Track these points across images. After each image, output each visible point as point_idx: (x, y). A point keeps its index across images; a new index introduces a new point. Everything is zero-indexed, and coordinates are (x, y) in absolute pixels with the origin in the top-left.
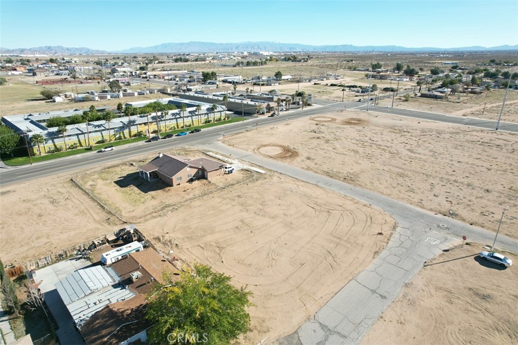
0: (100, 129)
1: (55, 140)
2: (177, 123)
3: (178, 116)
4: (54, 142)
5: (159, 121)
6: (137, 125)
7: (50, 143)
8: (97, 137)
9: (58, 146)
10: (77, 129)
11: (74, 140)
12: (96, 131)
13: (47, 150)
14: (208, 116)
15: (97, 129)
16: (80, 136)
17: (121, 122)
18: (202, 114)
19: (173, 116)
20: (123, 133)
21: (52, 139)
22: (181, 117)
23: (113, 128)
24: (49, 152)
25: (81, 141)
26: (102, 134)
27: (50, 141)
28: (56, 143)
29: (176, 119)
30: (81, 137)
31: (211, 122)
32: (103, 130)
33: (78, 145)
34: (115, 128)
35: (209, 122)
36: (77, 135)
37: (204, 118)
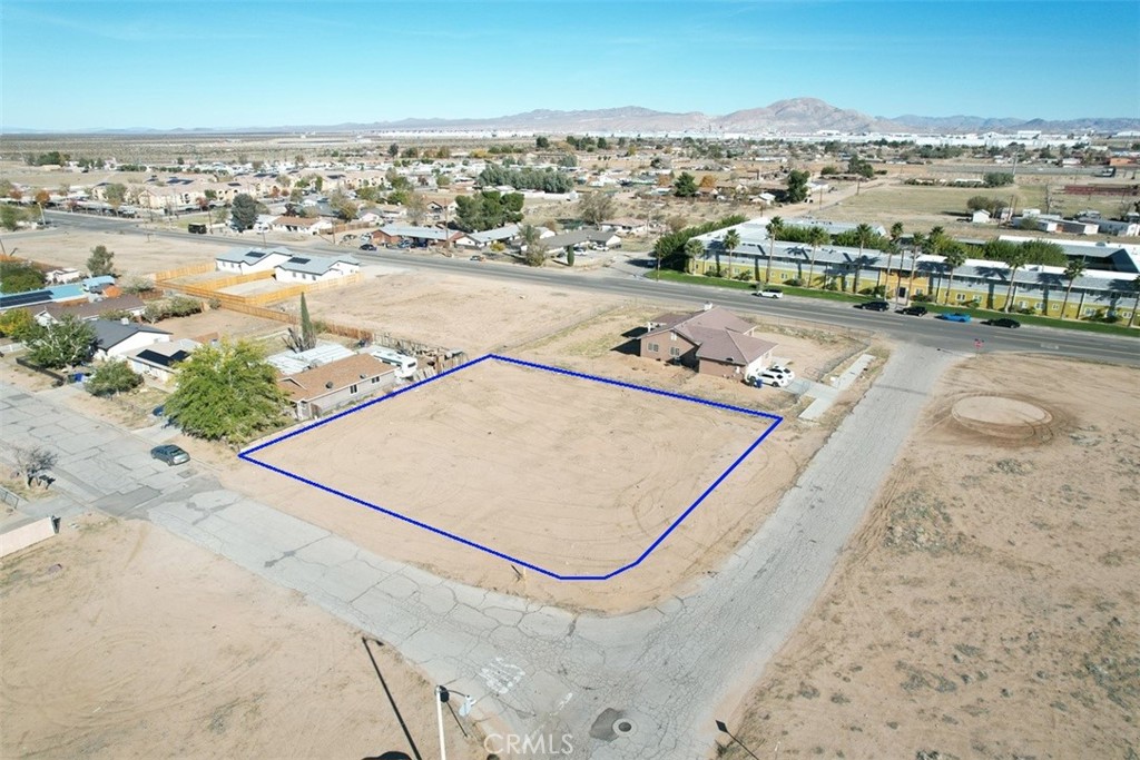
0: (798, 257)
1: (721, 257)
2: (991, 295)
3: (997, 278)
4: (718, 260)
5: (939, 276)
6: (879, 269)
7: (712, 261)
8: (791, 270)
9: (722, 269)
10: (759, 246)
11: (749, 264)
12: (792, 260)
13: (706, 269)
14: (1113, 303)
15: (792, 256)
16: (760, 261)
17: (846, 255)
18: (1092, 292)
19: (980, 273)
20: (843, 279)
21: (718, 254)
22: (1004, 282)
23: (826, 264)
24: (707, 274)
25: (760, 271)
26: (800, 268)
27: (714, 257)
28: (721, 262)
29: (992, 283)
30: (763, 264)
31: (1117, 324)
32: (804, 262)
33: (753, 275)
34: (830, 264)
35: (1112, 319)
36: (757, 257)
37: (1091, 304)
